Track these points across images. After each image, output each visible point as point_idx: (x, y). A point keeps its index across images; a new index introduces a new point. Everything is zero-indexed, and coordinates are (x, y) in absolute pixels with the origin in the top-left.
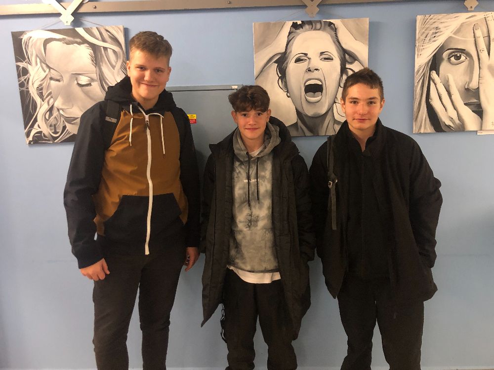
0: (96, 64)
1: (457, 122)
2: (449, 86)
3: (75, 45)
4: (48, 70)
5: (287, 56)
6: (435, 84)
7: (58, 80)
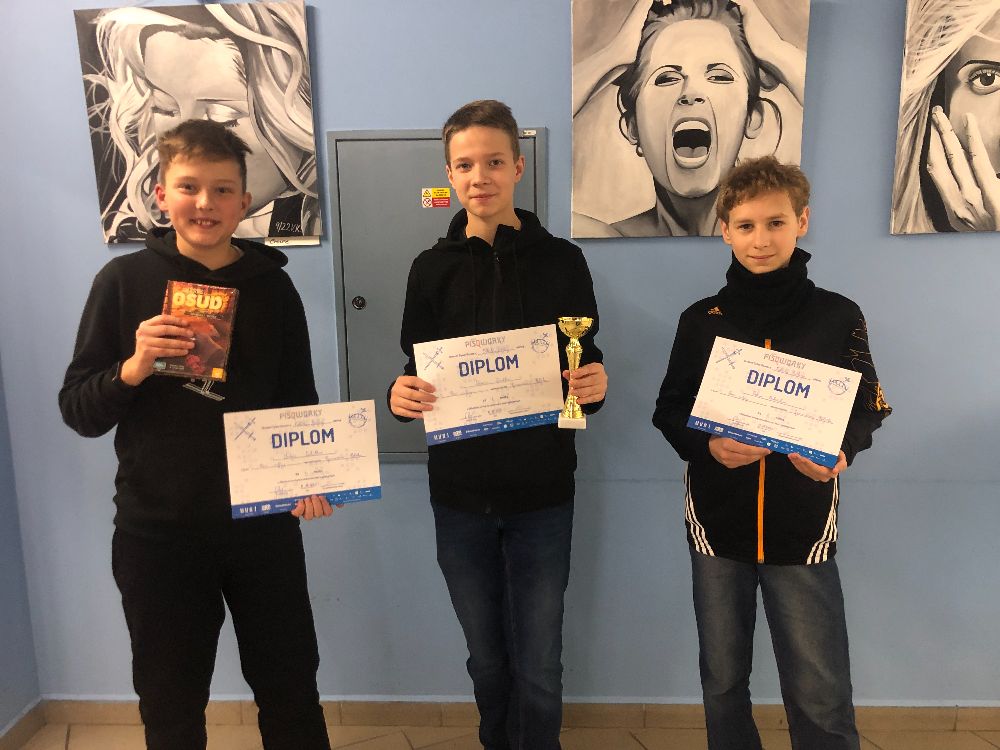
0: (247, 80)
1: (982, 211)
2: (967, 137)
3: (206, 39)
4: (149, 90)
5: (639, 70)
6: (941, 134)
7: (170, 113)
